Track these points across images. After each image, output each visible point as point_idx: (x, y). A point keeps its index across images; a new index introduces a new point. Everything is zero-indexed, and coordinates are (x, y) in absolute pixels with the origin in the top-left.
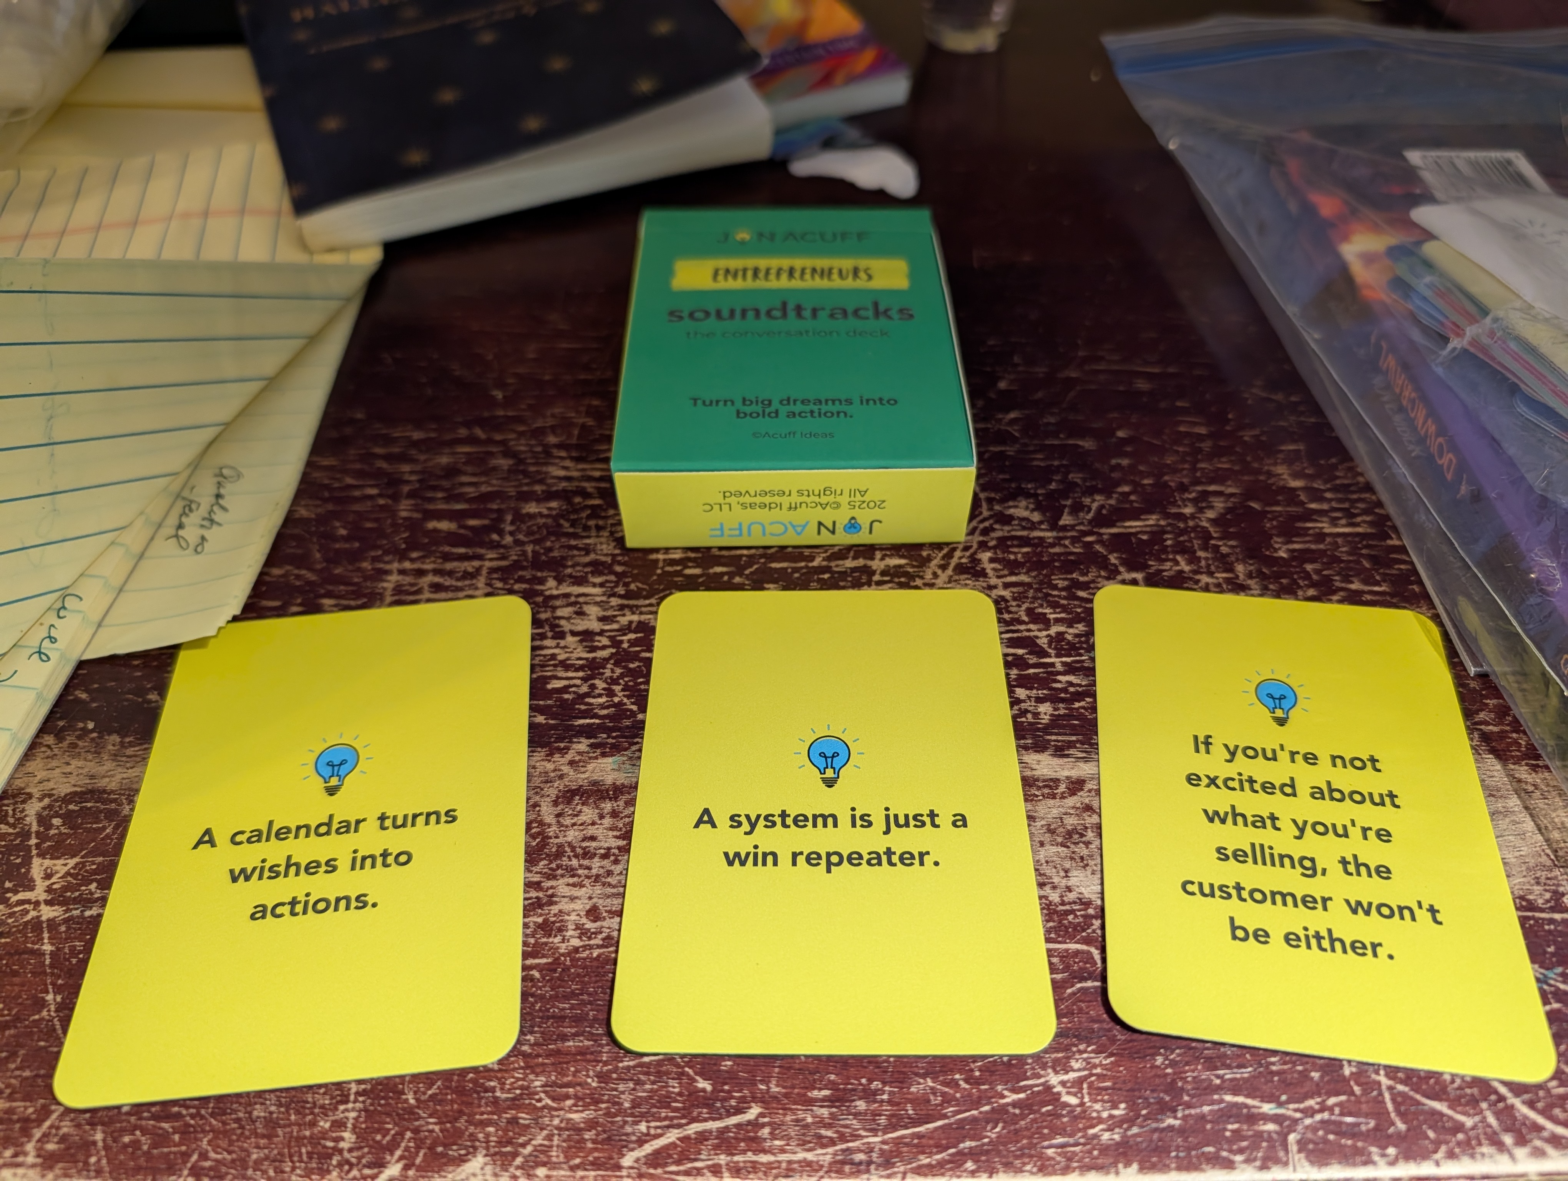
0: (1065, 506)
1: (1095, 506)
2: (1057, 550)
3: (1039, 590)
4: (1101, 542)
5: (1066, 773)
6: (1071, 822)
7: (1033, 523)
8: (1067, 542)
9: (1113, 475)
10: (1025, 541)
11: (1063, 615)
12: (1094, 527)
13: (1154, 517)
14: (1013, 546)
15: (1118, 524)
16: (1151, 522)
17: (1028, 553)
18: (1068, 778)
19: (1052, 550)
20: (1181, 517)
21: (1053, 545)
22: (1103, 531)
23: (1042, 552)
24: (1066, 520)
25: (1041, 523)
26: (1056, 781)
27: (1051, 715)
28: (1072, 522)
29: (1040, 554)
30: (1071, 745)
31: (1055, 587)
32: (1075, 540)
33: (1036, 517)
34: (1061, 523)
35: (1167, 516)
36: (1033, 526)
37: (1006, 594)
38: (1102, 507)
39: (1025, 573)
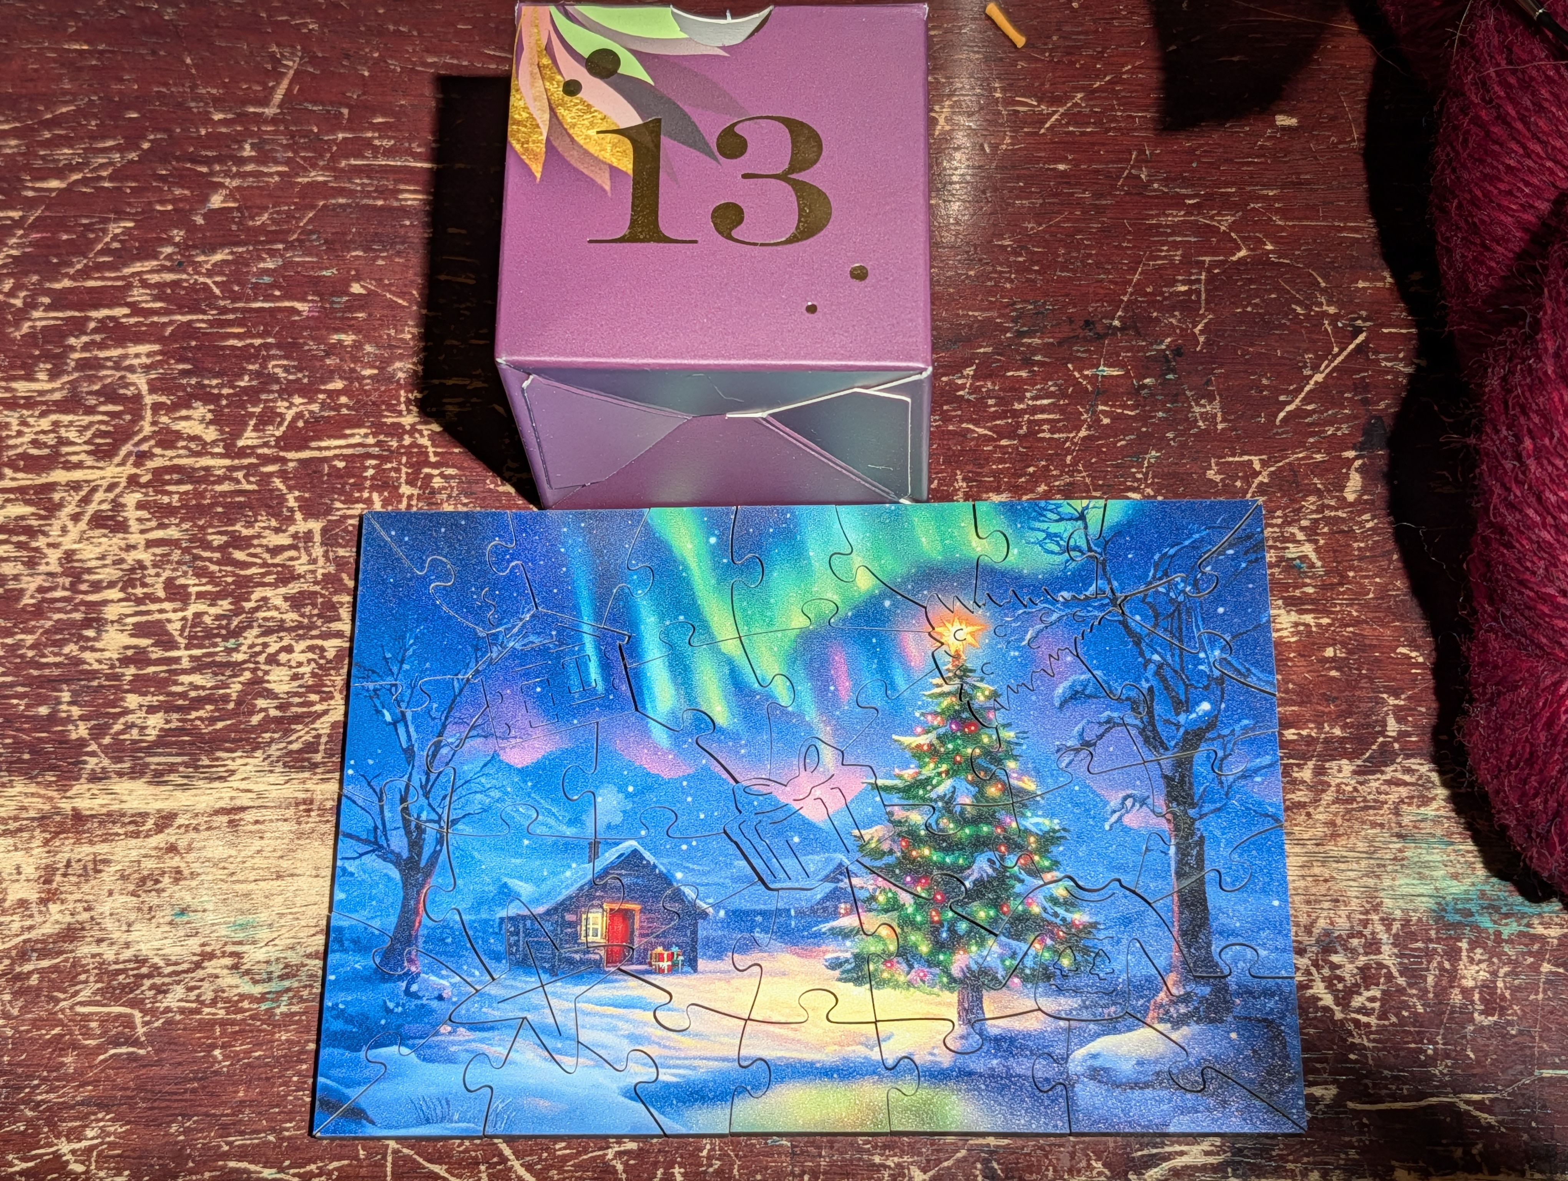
0: (251, 415)
1: (289, 415)
2: (226, 487)
3: (186, 551)
4: (283, 474)
5: (159, 805)
6: (149, 864)
7: (206, 443)
8: (240, 475)
9: (328, 362)
10: (186, 474)
11: (209, 588)
12: (282, 449)
13: (363, 431)
14: (169, 483)
15: (314, 444)
16: (356, 440)
17: (186, 493)
18: (159, 811)
19: (218, 488)
20: (397, 431)
21: (220, 480)
22: (290, 455)
23: (205, 490)
24: (249, 438)
25: (214, 443)
26: (145, 815)
27: (161, 730)
28: (256, 442)
29: (201, 495)
30: (172, 769)
31: (207, 546)
32: (250, 470)
33: (211, 434)
34: (240, 443)
35: (379, 428)
36: (204, 449)
37: (146, 557)
38: (299, 416)
39: (177, 525)
